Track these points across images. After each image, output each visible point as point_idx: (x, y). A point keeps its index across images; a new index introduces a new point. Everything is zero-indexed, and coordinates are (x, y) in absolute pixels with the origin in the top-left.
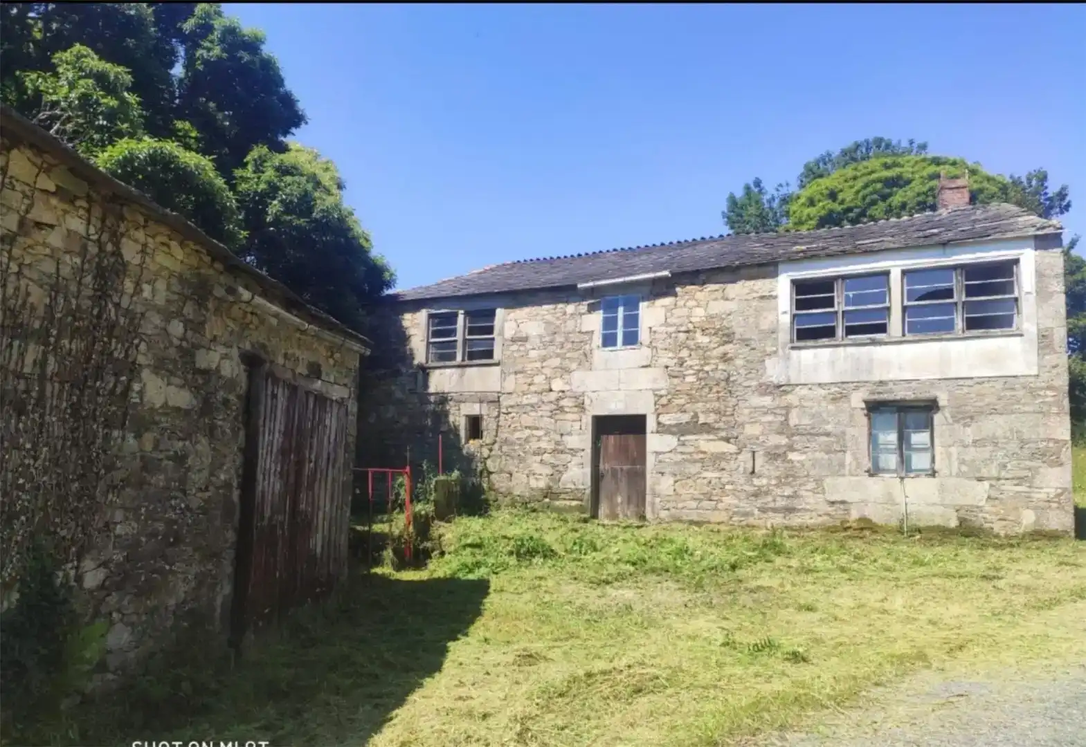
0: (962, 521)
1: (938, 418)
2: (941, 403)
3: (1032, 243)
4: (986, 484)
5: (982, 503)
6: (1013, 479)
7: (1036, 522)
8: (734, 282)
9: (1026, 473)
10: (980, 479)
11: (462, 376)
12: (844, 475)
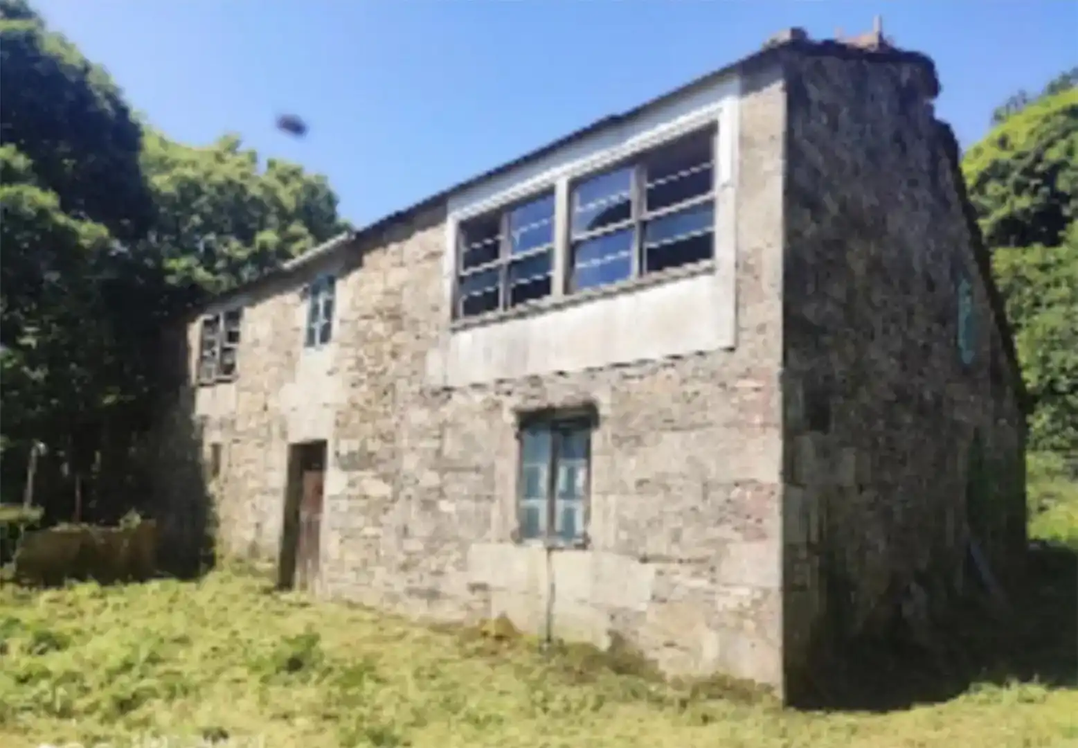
0: (618, 640)
1: (598, 439)
2: (604, 411)
3: (736, 83)
4: (651, 568)
5: (643, 607)
6: (689, 561)
7: (721, 659)
8: (408, 236)
9: (711, 552)
10: (644, 560)
11: (214, 395)
12: (488, 541)
